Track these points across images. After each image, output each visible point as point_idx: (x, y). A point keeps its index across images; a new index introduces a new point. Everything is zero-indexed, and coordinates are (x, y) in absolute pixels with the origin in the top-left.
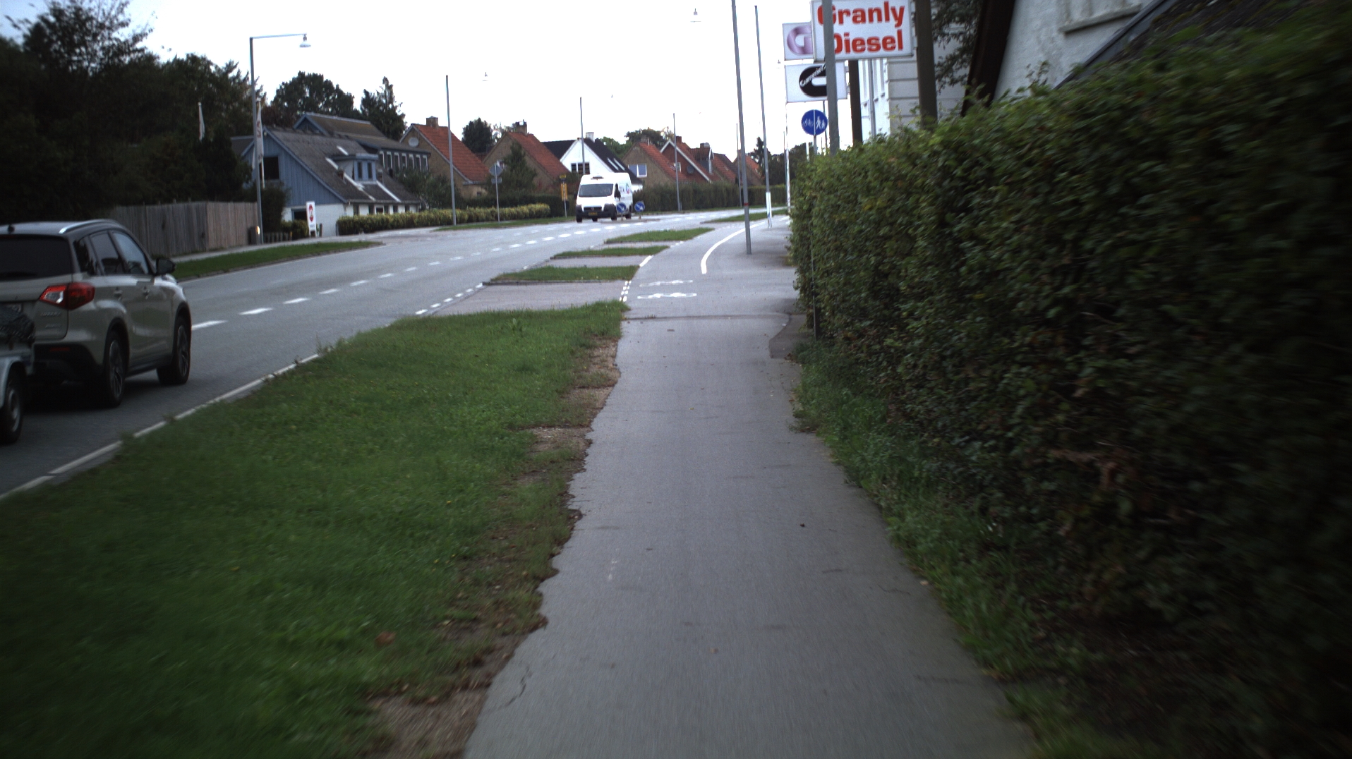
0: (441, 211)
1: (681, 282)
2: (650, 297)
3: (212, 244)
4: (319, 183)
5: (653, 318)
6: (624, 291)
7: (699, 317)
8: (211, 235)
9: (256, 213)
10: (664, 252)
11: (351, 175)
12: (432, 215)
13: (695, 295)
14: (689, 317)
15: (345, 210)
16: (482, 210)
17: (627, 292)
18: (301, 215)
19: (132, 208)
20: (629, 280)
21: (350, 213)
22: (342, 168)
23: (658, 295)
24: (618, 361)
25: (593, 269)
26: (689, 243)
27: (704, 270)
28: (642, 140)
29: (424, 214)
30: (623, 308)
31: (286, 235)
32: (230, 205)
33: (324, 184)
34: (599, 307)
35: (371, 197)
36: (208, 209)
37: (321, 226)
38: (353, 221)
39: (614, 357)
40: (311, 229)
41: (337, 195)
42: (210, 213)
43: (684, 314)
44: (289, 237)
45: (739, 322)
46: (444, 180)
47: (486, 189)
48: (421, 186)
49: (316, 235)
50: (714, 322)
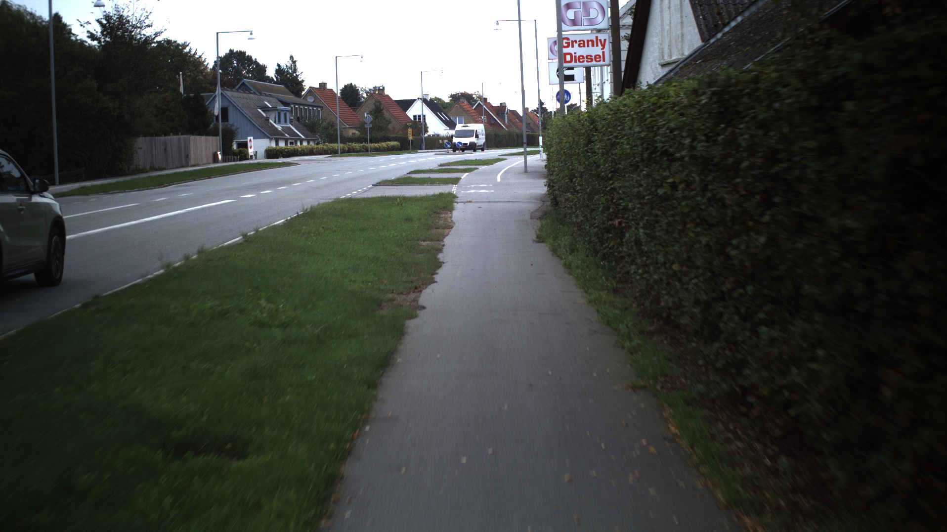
0: (332, 145)
1: (486, 185)
2: (468, 192)
3: (192, 162)
4: (254, 124)
5: (470, 202)
6: (454, 189)
7: (495, 202)
8: (192, 156)
9: (218, 143)
10: (476, 171)
11: (274, 120)
12: (325, 147)
13: (493, 191)
14: (489, 202)
15: (270, 142)
16: (357, 145)
17: (455, 190)
18: (244, 145)
19: (148, 138)
20: (456, 184)
21: (273, 145)
22: (268, 115)
23: (473, 191)
24: (453, 219)
25: (434, 179)
26: (491, 166)
27: (499, 180)
28: (461, 100)
29: (320, 146)
30: (455, 197)
31: (236, 157)
32: (203, 138)
33: (256, 125)
34: (441, 195)
35: (286, 135)
36: (190, 140)
37: (256, 152)
38: (275, 150)
39: (451, 217)
40: (250, 154)
41: (265, 133)
42: (191, 142)
43: (487, 201)
44: (237, 159)
45: (516, 204)
46: (332, 125)
47: (359, 131)
48: (318, 128)
49: (254, 158)
50: (503, 204)
